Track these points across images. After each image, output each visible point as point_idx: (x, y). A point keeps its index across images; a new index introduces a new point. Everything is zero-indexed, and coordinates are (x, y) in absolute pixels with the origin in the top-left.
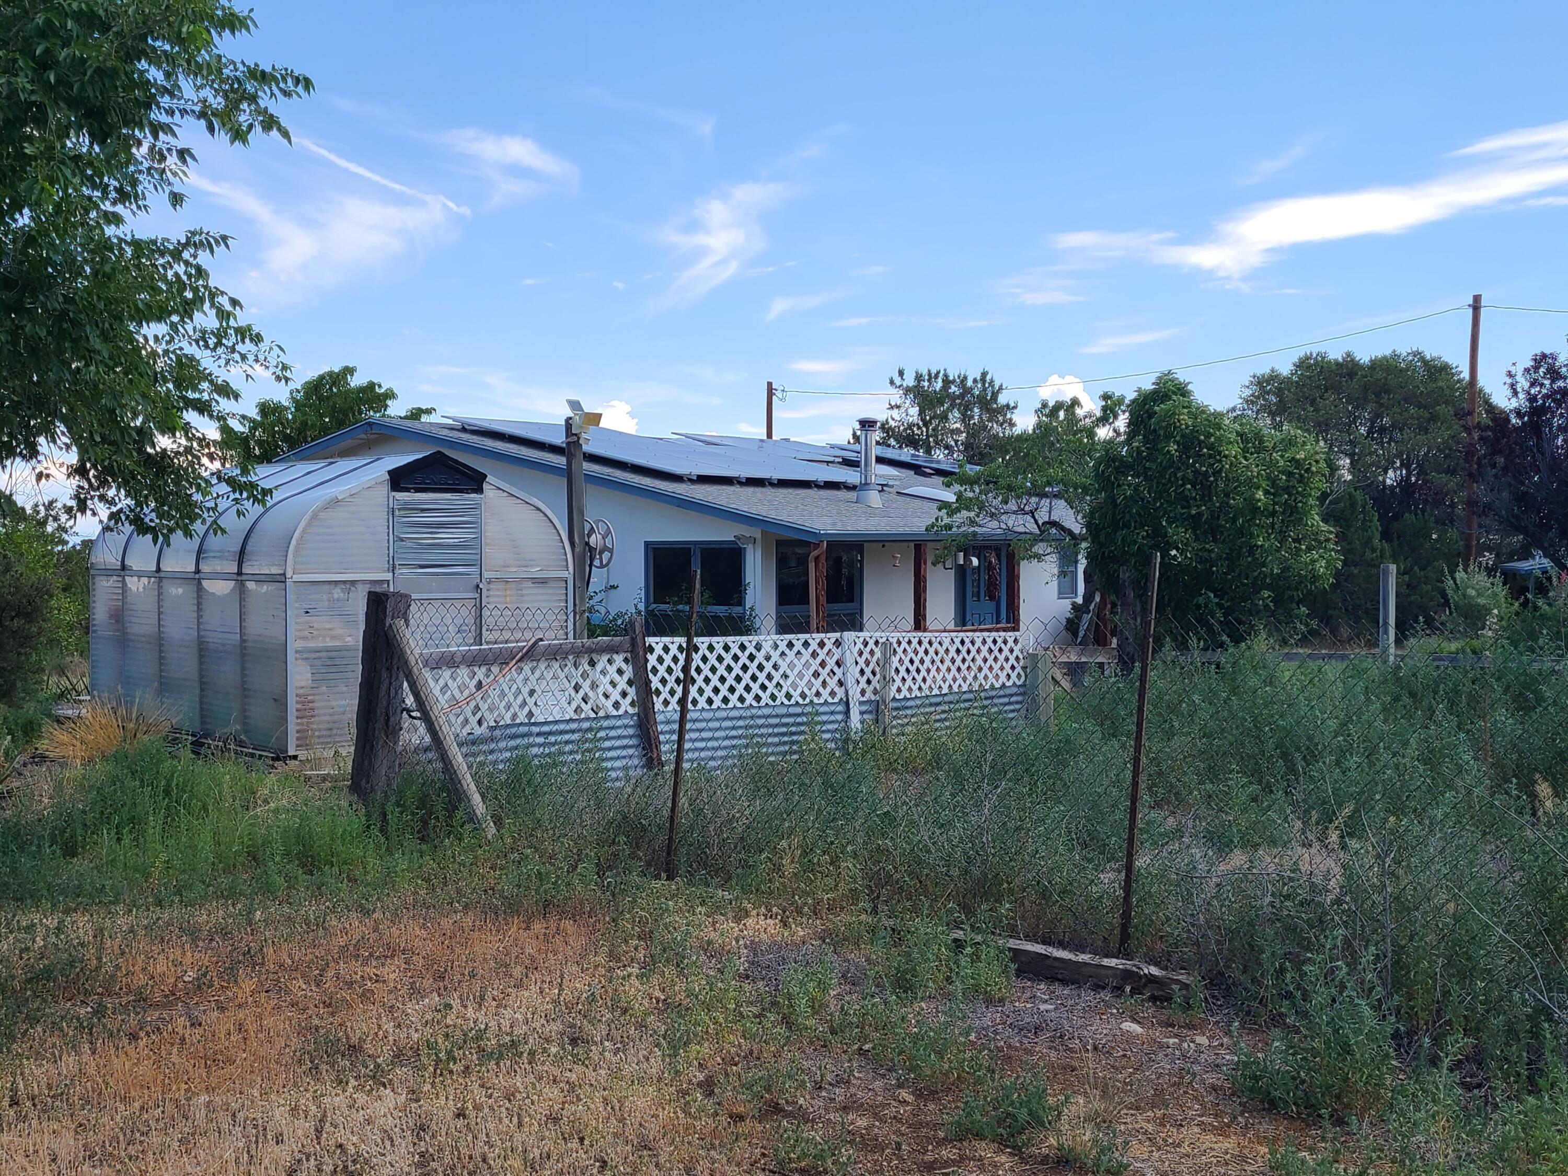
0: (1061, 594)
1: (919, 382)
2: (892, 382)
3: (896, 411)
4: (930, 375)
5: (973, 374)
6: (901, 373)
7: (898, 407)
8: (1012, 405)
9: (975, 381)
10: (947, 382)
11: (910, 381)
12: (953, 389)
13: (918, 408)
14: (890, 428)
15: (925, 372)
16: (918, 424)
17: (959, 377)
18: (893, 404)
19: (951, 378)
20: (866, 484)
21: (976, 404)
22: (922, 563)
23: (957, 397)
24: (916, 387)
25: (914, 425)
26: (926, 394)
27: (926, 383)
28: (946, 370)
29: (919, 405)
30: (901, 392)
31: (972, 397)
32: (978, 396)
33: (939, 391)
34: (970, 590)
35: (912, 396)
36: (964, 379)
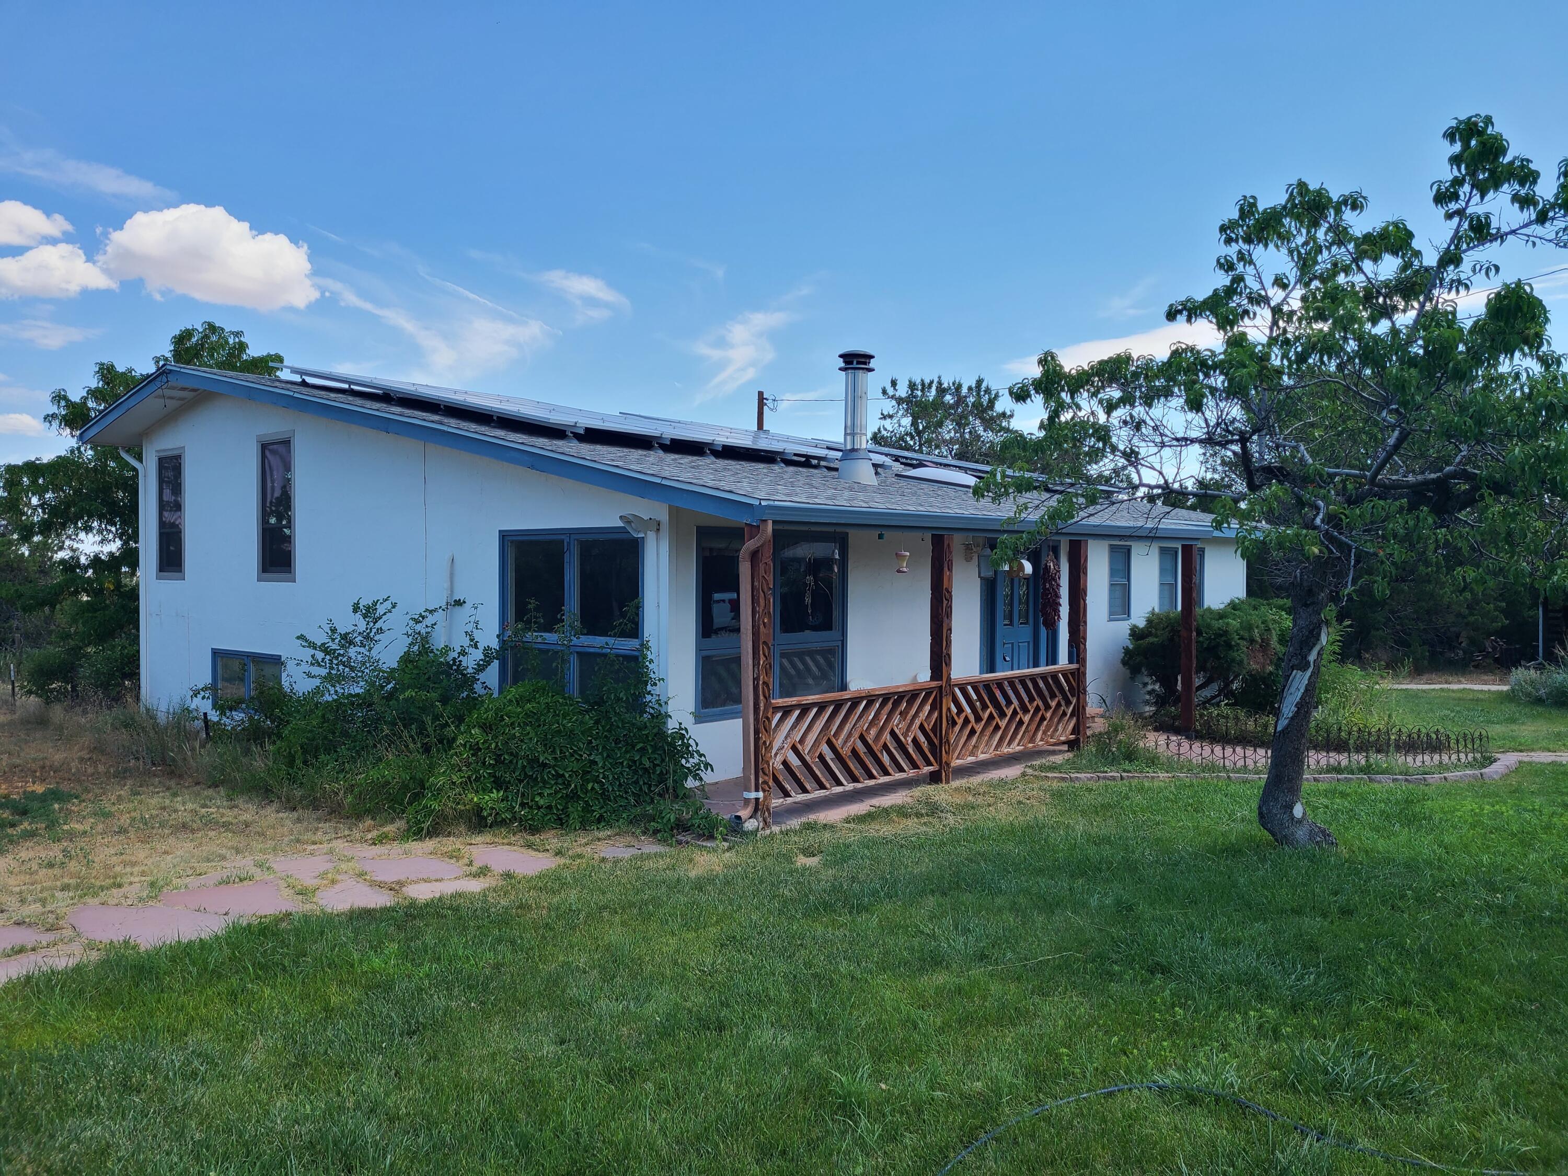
0: (1113, 615)
1: (912, 391)
2: (884, 392)
3: (889, 420)
4: (923, 384)
5: (968, 382)
6: (894, 383)
7: (891, 417)
8: (1009, 413)
9: (970, 389)
10: (942, 391)
11: (903, 391)
12: (948, 398)
13: (911, 419)
14: (882, 437)
15: (918, 381)
16: (911, 434)
17: (954, 384)
18: (886, 413)
19: (945, 385)
20: (853, 450)
21: (971, 413)
22: (946, 569)
23: (951, 407)
24: (909, 397)
25: (907, 434)
26: (919, 404)
27: (919, 393)
28: (939, 377)
29: (913, 415)
30: (894, 402)
31: (967, 405)
32: (973, 405)
33: (933, 400)
34: (1001, 609)
35: (905, 406)
36: (959, 387)
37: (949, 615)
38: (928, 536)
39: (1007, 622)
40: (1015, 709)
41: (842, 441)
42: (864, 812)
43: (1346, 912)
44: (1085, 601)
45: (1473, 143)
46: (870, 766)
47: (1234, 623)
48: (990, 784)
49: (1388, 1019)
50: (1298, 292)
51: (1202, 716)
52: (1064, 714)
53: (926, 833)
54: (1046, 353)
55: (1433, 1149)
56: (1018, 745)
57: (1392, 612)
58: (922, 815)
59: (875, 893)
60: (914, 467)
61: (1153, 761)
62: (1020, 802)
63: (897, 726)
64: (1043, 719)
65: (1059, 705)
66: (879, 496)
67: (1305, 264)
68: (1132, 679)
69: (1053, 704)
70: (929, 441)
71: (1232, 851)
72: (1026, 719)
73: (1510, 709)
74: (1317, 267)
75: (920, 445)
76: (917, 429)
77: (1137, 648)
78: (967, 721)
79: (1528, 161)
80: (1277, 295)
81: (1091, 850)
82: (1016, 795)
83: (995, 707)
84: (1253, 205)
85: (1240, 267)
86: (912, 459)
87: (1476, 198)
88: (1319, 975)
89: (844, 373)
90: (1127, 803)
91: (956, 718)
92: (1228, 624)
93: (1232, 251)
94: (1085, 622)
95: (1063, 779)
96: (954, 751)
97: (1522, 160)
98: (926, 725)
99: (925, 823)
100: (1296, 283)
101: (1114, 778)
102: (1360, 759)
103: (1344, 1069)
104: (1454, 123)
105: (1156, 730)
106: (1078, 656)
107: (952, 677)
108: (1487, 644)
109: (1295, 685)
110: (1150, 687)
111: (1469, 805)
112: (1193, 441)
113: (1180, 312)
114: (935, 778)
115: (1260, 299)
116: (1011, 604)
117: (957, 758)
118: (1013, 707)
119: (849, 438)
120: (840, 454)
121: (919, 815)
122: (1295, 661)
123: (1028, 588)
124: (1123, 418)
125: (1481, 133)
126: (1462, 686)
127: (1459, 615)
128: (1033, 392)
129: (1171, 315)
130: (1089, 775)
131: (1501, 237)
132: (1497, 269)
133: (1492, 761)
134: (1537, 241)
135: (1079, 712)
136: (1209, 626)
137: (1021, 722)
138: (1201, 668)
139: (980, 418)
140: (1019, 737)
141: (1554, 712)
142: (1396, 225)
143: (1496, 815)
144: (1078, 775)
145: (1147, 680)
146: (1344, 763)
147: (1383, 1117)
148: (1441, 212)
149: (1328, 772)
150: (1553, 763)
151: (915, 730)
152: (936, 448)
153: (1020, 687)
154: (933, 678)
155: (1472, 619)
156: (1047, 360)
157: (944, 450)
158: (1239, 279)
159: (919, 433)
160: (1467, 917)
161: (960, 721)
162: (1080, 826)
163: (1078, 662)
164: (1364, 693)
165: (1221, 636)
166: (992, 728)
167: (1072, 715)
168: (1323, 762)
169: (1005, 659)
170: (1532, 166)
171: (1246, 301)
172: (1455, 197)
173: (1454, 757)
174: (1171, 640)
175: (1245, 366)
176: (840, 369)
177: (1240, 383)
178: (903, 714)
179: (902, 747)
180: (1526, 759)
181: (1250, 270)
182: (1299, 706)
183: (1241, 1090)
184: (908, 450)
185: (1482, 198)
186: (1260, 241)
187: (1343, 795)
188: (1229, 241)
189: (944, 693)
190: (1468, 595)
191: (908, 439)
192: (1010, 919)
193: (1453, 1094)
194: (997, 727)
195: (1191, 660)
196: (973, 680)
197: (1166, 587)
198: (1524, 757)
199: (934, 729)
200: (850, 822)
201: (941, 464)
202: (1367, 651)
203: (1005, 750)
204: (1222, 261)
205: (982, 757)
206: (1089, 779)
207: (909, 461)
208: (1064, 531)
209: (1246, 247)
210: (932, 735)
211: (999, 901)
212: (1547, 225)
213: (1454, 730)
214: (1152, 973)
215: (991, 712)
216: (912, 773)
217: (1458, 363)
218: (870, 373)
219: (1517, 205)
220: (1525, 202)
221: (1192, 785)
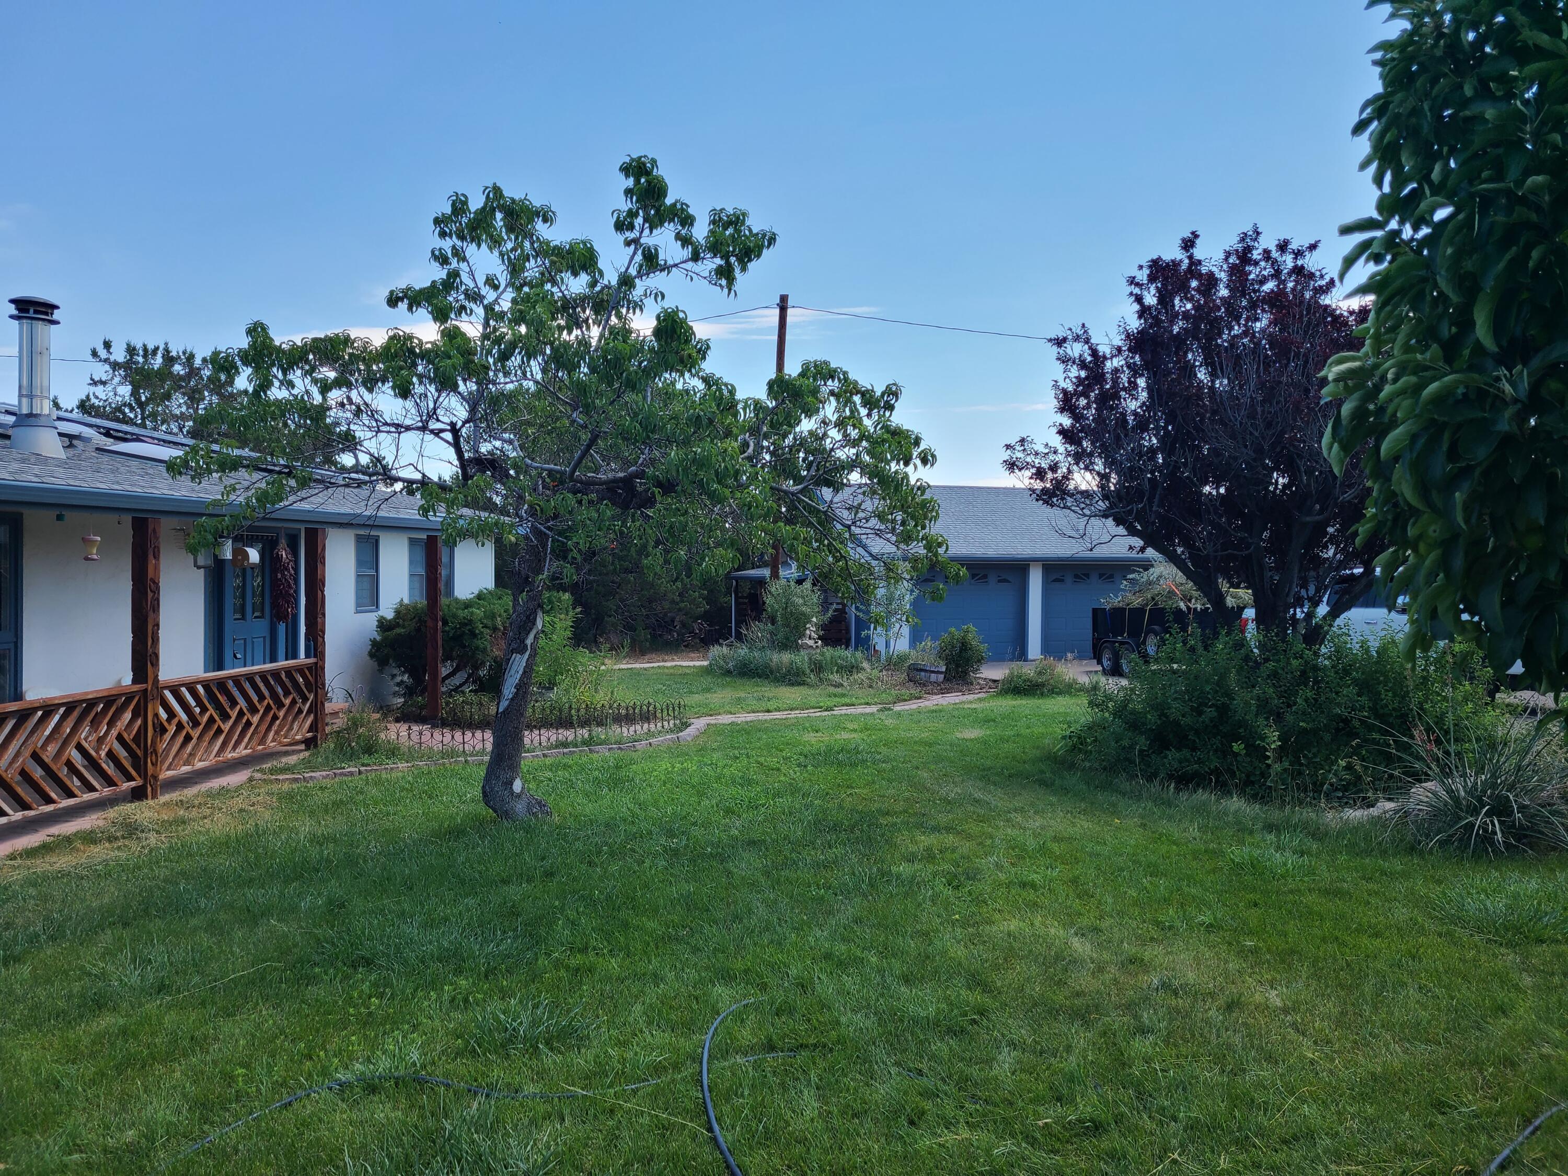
0: (360, 607)
1: (132, 355)
2: (94, 354)
3: (101, 387)
4: (145, 349)
5: (202, 352)
6: (107, 345)
7: (104, 383)
9: (204, 360)
10: (169, 360)
11: (119, 355)
12: (177, 368)
13: (130, 387)
14: (92, 406)
15: (139, 346)
16: (130, 405)
17: (184, 353)
18: (97, 379)
20: (31, 415)
21: (206, 387)
22: (151, 556)
23: (181, 378)
24: (127, 362)
25: (125, 405)
26: (140, 371)
27: (141, 359)
28: (166, 344)
29: (131, 383)
30: (107, 367)
31: (201, 378)
32: (209, 378)
33: (159, 369)
34: (230, 602)
35: (122, 372)
36: (191, 357)
37: (156, 608)
38: (127, 519)
39: (238, 616)
40: (241, 709)
41: (16, 403)
42: (37, 844)
43: (549, 874)
44: (323, 592)
45: (643, 180)
46: (47, 789)
47: (478, 612)
48: (210, 794)
49: (567, 968)
50: (509, 295)
51: (448, 703)
52: (300, 711)
53: (117, 859)
54: (255, 324)
55: (588, 1079)
56: (246, 748)
57: (622, 601)
58: (116, 839)
59: (33, 939)
60: (125, 440)
61: (393, 752)
62: (241, 810)
63: (86, 739)
64: (275, 718)
65: (294, 702)
66: (61, 470)
67: (515, 269)
68: (381, 671)
69: (287, 702)
70: (154, 415)
71: (456, 833)
72: (255, 719)
73: (707, 681)
74: (526, 274)
75: (143, 419)
76: (138, 401)
77: (384, 639)
78: (180, 726)
79: (688, 206)
80: (490, 296)
81: (314, 852)
82: (239, 802)
83: (216, 709)
84: (465, 203)
85: (454, 263)
86: (126, 433)
87: (647, 232)
88: (515, 938)
89: (17, 322)
90: (361, 797)
91: (166, 724)
92: (472, 613)
93: (447, 245)
94: (324, 615)
95: (296, 780)
96: (163, 762)
97: (682, 204)
98: (125, 735)
99: (119, 848)
100: (506, 286)
101: (351, 774)
102: (584, 733)
103: (521, 1023)
104: (627, 160)
105: (397, 720)
106: (316, 650)
107: (160, 678)
108: (696, 626)
109: (514, 667)
110: (399, 679)
111: (665, 765)
112: (408, 428)
113: (401, 299)
114: (138, 794)
115: (475, 297)
116: (243, 596)
117: (168, 769)
118: (238, 708)
119: (25, 400)
120: (13, 419)
121: (111, 839)
122: (514, 645)
123: (263, 579)
124: (339, 400)
125: (648, 173)
126: (674, 664)
127: (673, 602)
128: (239, 363)
129: (393, 301)
130: (324, 773)
131: (667, 268)
132: (663, 297)
133: (686, 725)
134: (694, 276)
135: (317, 709)
136: (455, 616)
137: (248, 723)
138: (448, 657)
139: (217, 394)
140: (246, 740)
141: (739, 681)
142: (584, 243)
143: (684, 771)
144: (313, 774)
145: (396, 671)
146: (570, 738)
147: (550, 1059)
148: (620, 238)
149: (557, 747)
150: (732, 724)
151: (112, 742)
152: (162, 424)
153: (247, 686)
154: (134, 681)
155: (682, 605)
156: (257, 331)
157: (174, 427)
158: (454, 274)
159: (142, 405)
160: (648, 863)
161: (172, 729)
162: (305, 826)
163: (315, 656)
164: (591, 673)
165: (466, 625)
166: (212, 733)
167: (309, 712)
168: (553, 739)
169: (235, 656)
170: (690, 211)
171: (462, 297)
172: (631, 227)
173: (659, 725)
174: (418, 630)
175: (450, 357)
176: (12, 317)
177: (444, 374)
178: (95, 724)
179: (93, 764)
180: (713, 722)
181: (463, 266)
182: (519, 687)
183: (424, 1067)
184: (127, 423)
185: (651, 232)
186: (472, 241)
187: (566, 767)
188: (443, 234)
189: (150, 697)
190: (679, 584)
191: (127, 410)
192: (205, 940)
193: (611, 1024)
194: (219, 731)
195: (436, 649)
196: (188, 680)
197: (416, 578)
198: (712, 720)
199: (136, 739)
200: (15, 858)
201: (170, 442)
202: (601, 636)
203: (229, 755)
204: (437, 253)
205: (199, 765)
206: (324, 777)
207: (120, 434)
208: (273, 516)
209: (459, 243)
210: (134, 746)
211: (194, 922)
212: (700, 263)
213: (660, 701)
214: (355, 967)
215: (211, 715)
216: (107, 791)
217: (630, 374)
218: (53, 326)
219: (679, 243)
220: (685, 241)
221: (430, 773)
